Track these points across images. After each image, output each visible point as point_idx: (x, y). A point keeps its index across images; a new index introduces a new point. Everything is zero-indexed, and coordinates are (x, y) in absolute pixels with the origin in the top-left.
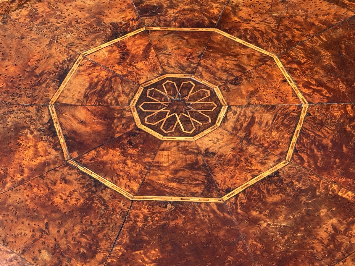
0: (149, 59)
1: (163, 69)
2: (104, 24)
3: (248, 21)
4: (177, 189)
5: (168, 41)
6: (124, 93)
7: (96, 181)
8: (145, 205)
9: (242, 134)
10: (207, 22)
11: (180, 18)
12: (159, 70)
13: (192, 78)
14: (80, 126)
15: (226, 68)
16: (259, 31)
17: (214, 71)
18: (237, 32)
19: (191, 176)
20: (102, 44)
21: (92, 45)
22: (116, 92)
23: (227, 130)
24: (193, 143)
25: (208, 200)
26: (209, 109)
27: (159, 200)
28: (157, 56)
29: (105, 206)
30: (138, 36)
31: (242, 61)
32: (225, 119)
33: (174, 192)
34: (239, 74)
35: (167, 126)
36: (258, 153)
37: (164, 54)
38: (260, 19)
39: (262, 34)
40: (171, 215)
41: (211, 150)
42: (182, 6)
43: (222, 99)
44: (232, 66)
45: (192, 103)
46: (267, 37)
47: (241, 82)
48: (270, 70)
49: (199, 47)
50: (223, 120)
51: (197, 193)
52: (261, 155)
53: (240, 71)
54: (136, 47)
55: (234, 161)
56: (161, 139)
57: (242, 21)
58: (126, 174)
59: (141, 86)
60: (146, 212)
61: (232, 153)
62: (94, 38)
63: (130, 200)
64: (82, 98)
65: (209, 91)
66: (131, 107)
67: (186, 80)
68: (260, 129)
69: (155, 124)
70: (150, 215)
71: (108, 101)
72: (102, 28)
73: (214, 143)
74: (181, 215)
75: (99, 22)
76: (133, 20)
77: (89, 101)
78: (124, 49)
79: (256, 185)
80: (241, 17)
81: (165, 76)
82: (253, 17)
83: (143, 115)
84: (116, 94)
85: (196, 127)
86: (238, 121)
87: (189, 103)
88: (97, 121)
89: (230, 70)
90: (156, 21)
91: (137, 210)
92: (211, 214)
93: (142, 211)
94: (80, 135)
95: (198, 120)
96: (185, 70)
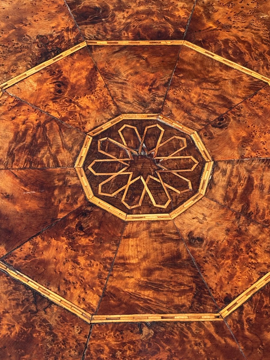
0: (95, 91)
1: (118, 107)
2: (27, 37)
3: (227, 28)
4: (154, 300)
5: (119, 62)
6: (65, 146)
7: (36, 293)
8: (110, 331)
9: (237, 207)
10: (172, 31)
11: (134, 26)
12: (112, 109)
13: (158, 119)
14: (5, 202)
15: (205, 101)
16: (244, 42)
17: (188, 107)
18: (215, 45)
19: (171, 278)
20: (28, 69)
21: (13, 72)
22: (54, 145)
23: (216, 201)
24: (170, 224)
25: (200, 318)
26: (187, 167)
27: (130, 321)
28: (106, 86)
29: (53, 336)
30: (77, 55)
31: (226, 90)
32: (212, 184)
33: (150, 306)
34: (224, 111)
35: (130, 198)
36: (264, 236)
37: (116, 82)
38: (243, 24)
39: (249, 47)
40: (150, 345)
41: (196, 234)
42: (134, 7)
43: (204, 151)
44: (212, 98)
45: (162, 159)
46: (257, 52)
47: (228, 123)
48: (266, 103)
49: (164, 71)
50: (208, 184)
51: (183, 306)
52: (268, 239)
53: (225, 106)
54: (76, 73)
55: (231, 251)
56: (124, 219)
57: (219, 28)
58: (79, 280)
59: (89, 135)
60: (113, 343)
61: (227, 237)
62: (15, 61)
63: (88, 323)
64: (6, 157)
65: (184, 140)
66: (76, 169)
67: (150, 122)
68: (263, 197)
69: (113, 195)
70: (119, 347)
71: (42, 161)
72: (25, 45)
73: (200, 223)
74: (164, 344)
75: (21, 35)
76: (68, 30)
77: (15, 162)
78: (60, 77)
79: (267, 288)
80: (218, 21)
81: (121, 118)
82: (234, 22)
83: (94, 181)
84: (54, 149)
85: (171, 197)
86: (230, 186)
87: (159, 160)
88: (29, 194)
89: (211, 105)
90: (101, 31)
91: (99, 339)
92: (207, 341)
93: (106, 340)
95: (173, 186)
96: (149, 107)
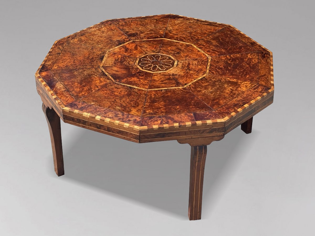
0: (138, 50)
1: (145, 52)
3: (177, 35)
4: (164, 86)
5: (144, 44)
6: (131, 61)
7: (130, 87)
8: (153, 91)
9: (186, 68)
10: (159, 36)
11: (147, 36)
13: (159, 54)
14: (116, 72)
15: (173, 50)
16: (183, 37)
17: (167, 51)
18: (173, 38)
19: (169, 82)
20: (115, 47)
21: (111, 48)
23: (179, 68)
24: (166, 73)
25: (178, 88)
26: (169, 62)
27: (158, 89)
28: (141, 49)
29: (137, 93)
30: (130, 43)
31: (179, 47)
32: (177, 65)
34: (179, 51)
35: (153, 69)
36: (195, 73)
37: (144, 48)
38: (182, 34)
40: (165, 93)
41: (175, 74)
42: (146, 32)
43: (174, 59)
44: (175, 49)
45: (161, 61)
47: (181, 53)
48: (191, 49)
49: (158, 44)
51: (173, 86)
54: (131, 47)
55: (185, 76)
56: (152, 73)
58: (142, 84)
59: (138, 58)
60: (154, 93)
61: (184, 74)
62: (111, 46)
63: (146, 91)
64: (114, 64)
65: (167, 57)
66: (136, 65)
67: (156, 55)
68: (193, 66)
69: (148, 69)
70: (156, 94)
71: (125, 64)
72: (113, 42)
73: (175, 72)
74: (169, 92)
75: (111, 40)
76: (126, 38)
77: (117, 65)
78: (126, 48)
79: (197, 82)
80: (173, 33)
81: (147, 54)
82: (179, 33)
83: (142, 67)
84: (128, 62)
85: (166, 68)
86: (183, 65)
88: (123, 70)
90: (136, 38)
91: (150, 93)
92: (181, 91)
93: (152, 93)
94: (117, 75)
95: (166, 66)
96: (155, 52)
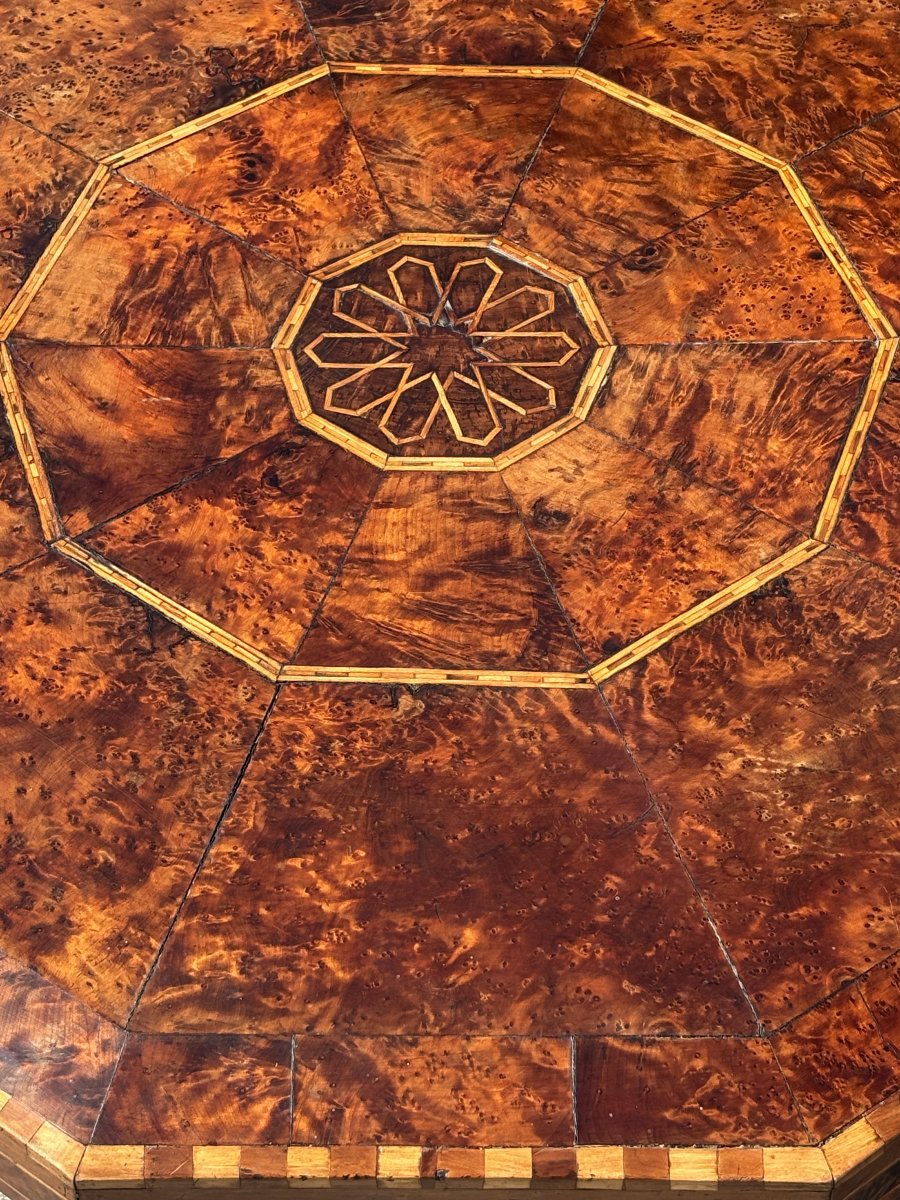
0: (340, 178)
1: (392, 215)
2: (184, 52)
3: (691, 40)
4: (433, 640)
5: (407, 113)
6: (252, 300)
7: (152, 614)
8: (322, 698)
9: (663, 448)
10: (548, 44)
11: (453, 31)
12: (377, 220)
13: (492, 248)
14: (96, 419)
15: (613, 210)
16: (729, 75)
17: (568, 220)
18: (654, 79)
19: (481, 595)
20: (178, 124)
21: (139, 129)
22: (226, 297)
23: (611, 434)
24: (493, 481)
25: (542, 680)
26: (549, 356)
27: (371, 680)
28: (369, 167)
29: (185, 703)
30: (303, 94)
31: (669, 184)
32: (606, 395)
33: (422, 651)
34: (657, 232)
35: (401, 421)
36: (719, 512)
37: (394, 160)
38: (734, 33)
39: (741, 87)
40: (413, 731)
41: (553, 505)
43: (596, 323)
44: (632, 204)
45: (489, 335)
46: (760, 99)
47: (665, 262)
48: (768, 216)
49: (519, 136)
50: (598, 396)
51: (503, 654)
52: (728, 520)
53: (661, 222)
54: (295, 137)
55: (634, 543)
56: (380, 465)
57: (669, 41)
58: (258, 590)
59: (314, 277)
60: (326, 723)
61: (629, 514)
62: (148, 104)
63: (271, 682)
64: (106, 320)
65: (550, 295)
66: (277, 353)
67: (469, 253)
68: (728, 429)
69: (359, 412)
70: (340, 732)
71: (194, 331)
72: (177, 68)
73: (565, 480)
74: (448, 732)
75: (167, 46)
76: (285, 36)
77: (128, 330)
78: (255, 143)
79: (709, 625)
80: (669, 24)
81: (398, 241)
82: (709, 26)
83: (317, 380)
84: (224, 306)
85: (502, 422)
86: (652, 402)
87: (482, 338)
88: (156, 403)
89: (627, 217)
90: (368, 41)
91: (294, 714)
92: (549, 729)
93: (311, 717)
94: (96, 452)
95: (510, 398)
96: (470, 217)
